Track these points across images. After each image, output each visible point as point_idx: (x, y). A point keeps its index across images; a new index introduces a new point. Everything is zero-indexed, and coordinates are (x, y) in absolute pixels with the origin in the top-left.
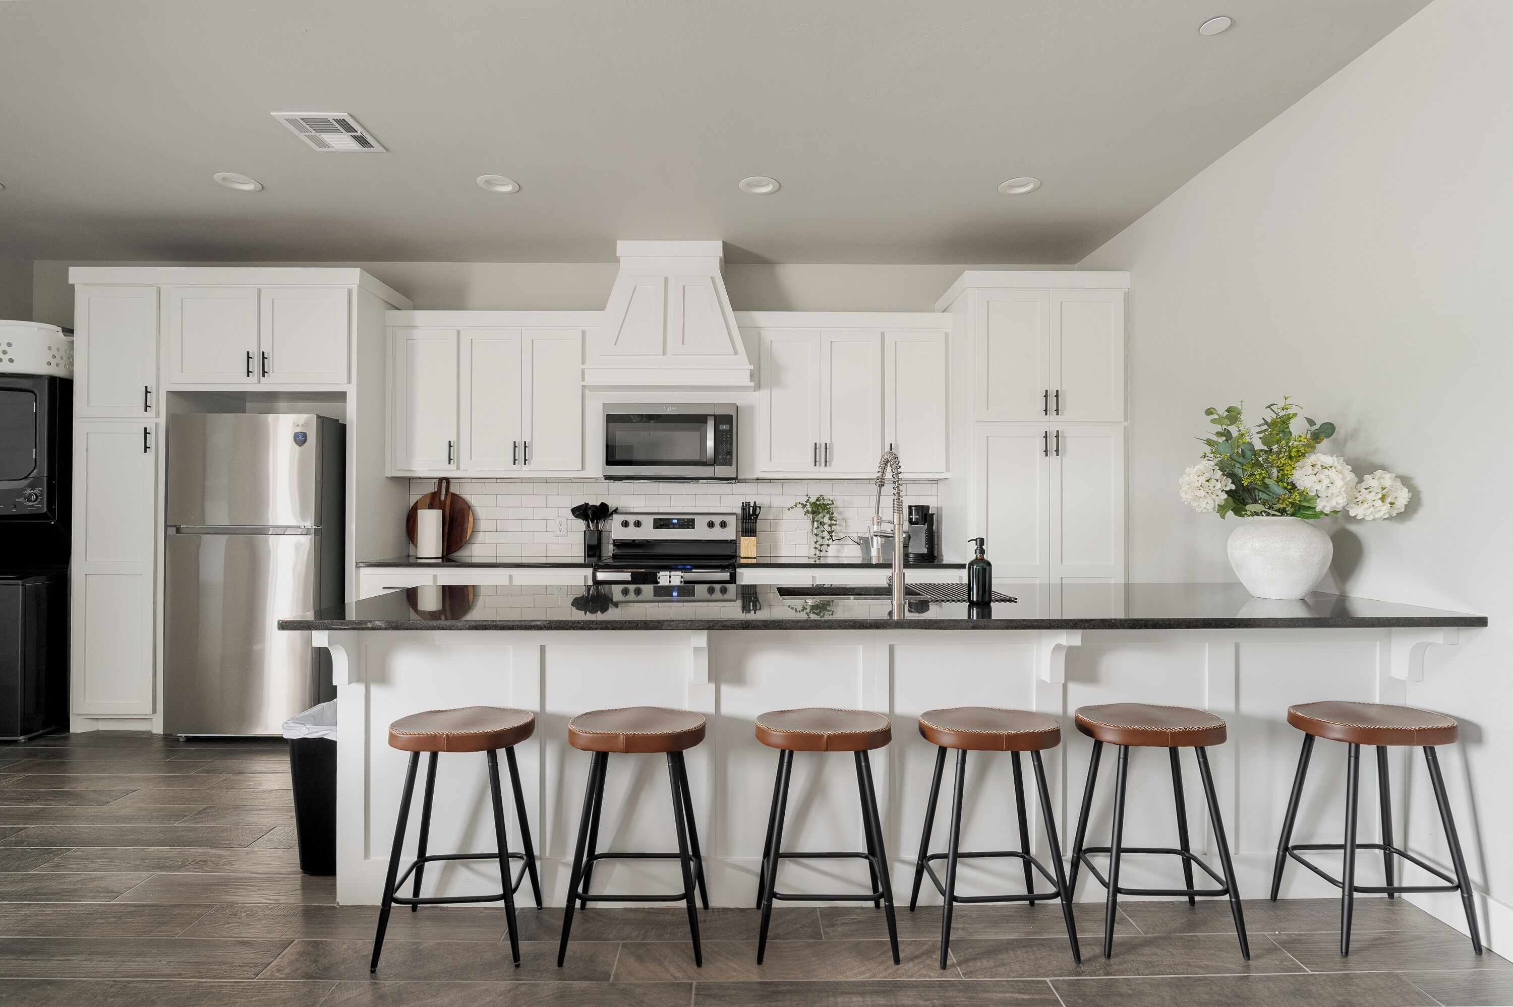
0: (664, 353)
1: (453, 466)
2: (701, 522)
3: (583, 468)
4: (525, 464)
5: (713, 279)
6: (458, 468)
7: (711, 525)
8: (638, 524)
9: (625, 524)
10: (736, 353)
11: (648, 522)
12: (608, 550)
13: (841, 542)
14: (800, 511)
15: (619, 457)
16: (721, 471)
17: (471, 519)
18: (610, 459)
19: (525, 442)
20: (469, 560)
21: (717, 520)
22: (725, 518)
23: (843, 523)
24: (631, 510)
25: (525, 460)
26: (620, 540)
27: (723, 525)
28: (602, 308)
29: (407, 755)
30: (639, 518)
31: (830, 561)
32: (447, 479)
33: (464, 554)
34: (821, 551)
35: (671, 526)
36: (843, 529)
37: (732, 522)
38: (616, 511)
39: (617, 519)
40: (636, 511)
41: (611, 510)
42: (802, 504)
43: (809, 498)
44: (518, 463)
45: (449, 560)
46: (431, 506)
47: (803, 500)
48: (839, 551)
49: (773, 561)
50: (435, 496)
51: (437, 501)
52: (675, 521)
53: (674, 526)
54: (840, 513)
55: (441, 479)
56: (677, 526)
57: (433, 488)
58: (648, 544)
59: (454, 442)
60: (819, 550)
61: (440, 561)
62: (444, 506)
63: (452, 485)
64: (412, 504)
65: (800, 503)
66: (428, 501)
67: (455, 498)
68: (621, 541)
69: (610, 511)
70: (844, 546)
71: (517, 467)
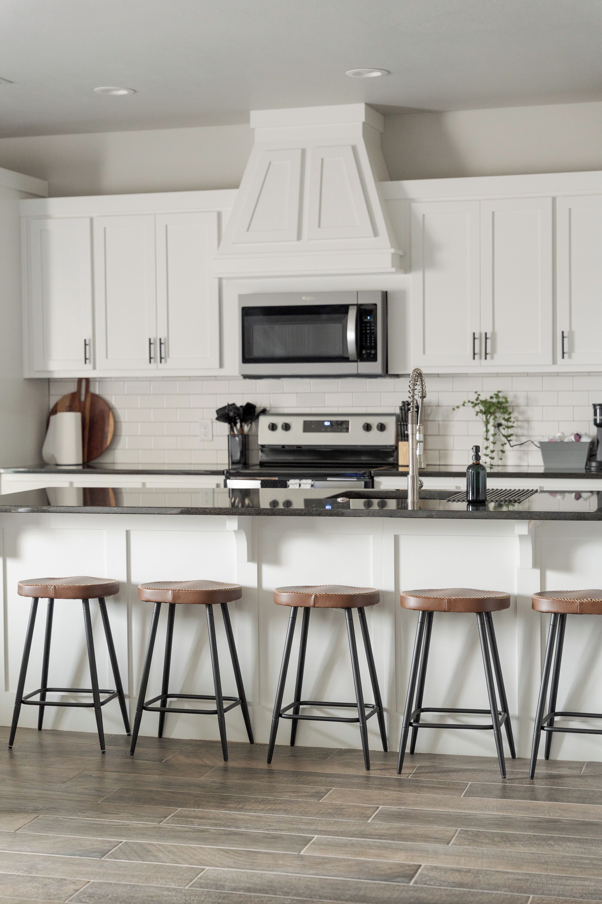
0: (299, 238)
1: (89, 366)
2: (356, 424)
3: (221, 365)
4: (161, 362)
5: (354, 149)
6: (94, 368)
7: (368, 427)
8: (287, 427)
9: (273, 427)
10: (376, 234)
11: (297, 424)
12: (256, 457)
13: (523, 448)
14: (470, 412)
15: (257, 353)
16: (365, 367)
17: (111, 422)
18: (246, 357)
19: (160, 339)
20: (111, 467)
21: (374, 422)
22: (383, 420)
23: (525, 425)
24: (281, 411)
25: (161, 358)
26: (268, 445)
27: (382, 427)
28: (236, 186)
29: (30, 601)
30: (287, 420)
31: (510, 470)
32: (88, 380)
33: (106, 460)
34: (492, 458)
35: (323, 429)
36: (525, 432)
37: (391, 424)
38: (264, 412)
39: (264, 421)
40: (286, 411)
41: (258, 410)
42: (472, 403)
43: (479, 395)
44: (155, 362)
45: (89, 467)
46: (71, 409)
47: (473, 398)
48: (520, 458)
49: (443, 469)
50: (74, 396)
51: (77, 403)
52: (327, 424)
53: (326, 429)
54: (522, 413)
55: (80, 380)
56: (329, 429)
57: (73, 388)
58: (298, 450)
59: (90, 340)
60: (490, 458)
61: (80, 468)
62: (84, 407)
63: (92, 384)
64: (52, 405)
65: (469, 401)
66: (67, 403)
67: (95, 398)
68: (269, 447)
69: (256, 413)
70: (526, 453)
71: (153, 365)
